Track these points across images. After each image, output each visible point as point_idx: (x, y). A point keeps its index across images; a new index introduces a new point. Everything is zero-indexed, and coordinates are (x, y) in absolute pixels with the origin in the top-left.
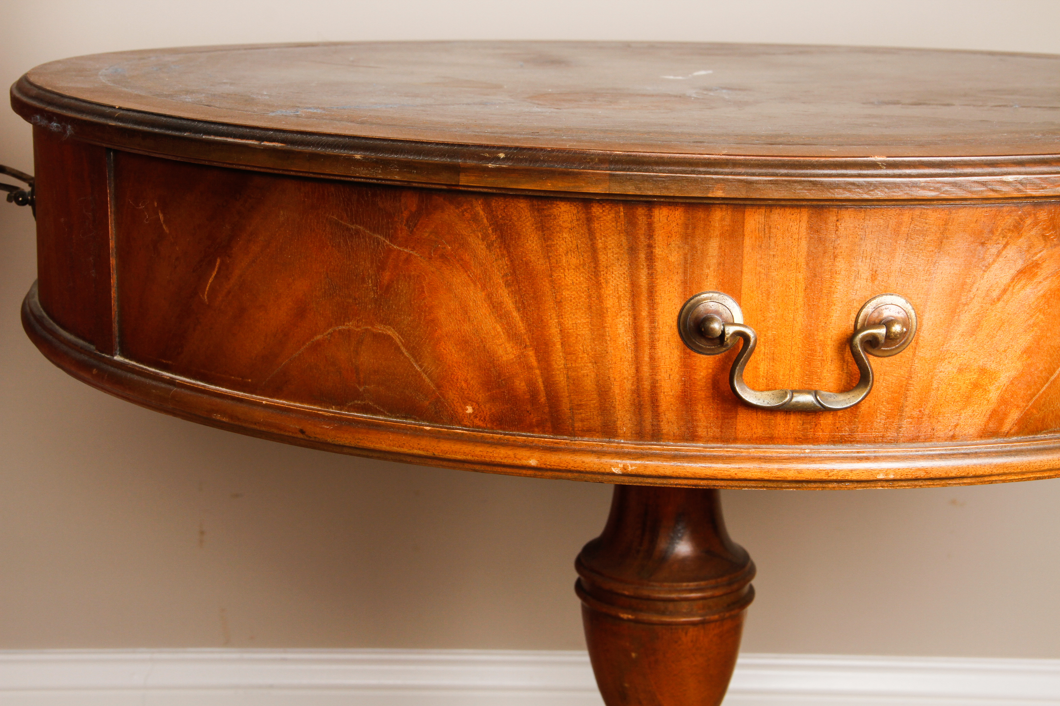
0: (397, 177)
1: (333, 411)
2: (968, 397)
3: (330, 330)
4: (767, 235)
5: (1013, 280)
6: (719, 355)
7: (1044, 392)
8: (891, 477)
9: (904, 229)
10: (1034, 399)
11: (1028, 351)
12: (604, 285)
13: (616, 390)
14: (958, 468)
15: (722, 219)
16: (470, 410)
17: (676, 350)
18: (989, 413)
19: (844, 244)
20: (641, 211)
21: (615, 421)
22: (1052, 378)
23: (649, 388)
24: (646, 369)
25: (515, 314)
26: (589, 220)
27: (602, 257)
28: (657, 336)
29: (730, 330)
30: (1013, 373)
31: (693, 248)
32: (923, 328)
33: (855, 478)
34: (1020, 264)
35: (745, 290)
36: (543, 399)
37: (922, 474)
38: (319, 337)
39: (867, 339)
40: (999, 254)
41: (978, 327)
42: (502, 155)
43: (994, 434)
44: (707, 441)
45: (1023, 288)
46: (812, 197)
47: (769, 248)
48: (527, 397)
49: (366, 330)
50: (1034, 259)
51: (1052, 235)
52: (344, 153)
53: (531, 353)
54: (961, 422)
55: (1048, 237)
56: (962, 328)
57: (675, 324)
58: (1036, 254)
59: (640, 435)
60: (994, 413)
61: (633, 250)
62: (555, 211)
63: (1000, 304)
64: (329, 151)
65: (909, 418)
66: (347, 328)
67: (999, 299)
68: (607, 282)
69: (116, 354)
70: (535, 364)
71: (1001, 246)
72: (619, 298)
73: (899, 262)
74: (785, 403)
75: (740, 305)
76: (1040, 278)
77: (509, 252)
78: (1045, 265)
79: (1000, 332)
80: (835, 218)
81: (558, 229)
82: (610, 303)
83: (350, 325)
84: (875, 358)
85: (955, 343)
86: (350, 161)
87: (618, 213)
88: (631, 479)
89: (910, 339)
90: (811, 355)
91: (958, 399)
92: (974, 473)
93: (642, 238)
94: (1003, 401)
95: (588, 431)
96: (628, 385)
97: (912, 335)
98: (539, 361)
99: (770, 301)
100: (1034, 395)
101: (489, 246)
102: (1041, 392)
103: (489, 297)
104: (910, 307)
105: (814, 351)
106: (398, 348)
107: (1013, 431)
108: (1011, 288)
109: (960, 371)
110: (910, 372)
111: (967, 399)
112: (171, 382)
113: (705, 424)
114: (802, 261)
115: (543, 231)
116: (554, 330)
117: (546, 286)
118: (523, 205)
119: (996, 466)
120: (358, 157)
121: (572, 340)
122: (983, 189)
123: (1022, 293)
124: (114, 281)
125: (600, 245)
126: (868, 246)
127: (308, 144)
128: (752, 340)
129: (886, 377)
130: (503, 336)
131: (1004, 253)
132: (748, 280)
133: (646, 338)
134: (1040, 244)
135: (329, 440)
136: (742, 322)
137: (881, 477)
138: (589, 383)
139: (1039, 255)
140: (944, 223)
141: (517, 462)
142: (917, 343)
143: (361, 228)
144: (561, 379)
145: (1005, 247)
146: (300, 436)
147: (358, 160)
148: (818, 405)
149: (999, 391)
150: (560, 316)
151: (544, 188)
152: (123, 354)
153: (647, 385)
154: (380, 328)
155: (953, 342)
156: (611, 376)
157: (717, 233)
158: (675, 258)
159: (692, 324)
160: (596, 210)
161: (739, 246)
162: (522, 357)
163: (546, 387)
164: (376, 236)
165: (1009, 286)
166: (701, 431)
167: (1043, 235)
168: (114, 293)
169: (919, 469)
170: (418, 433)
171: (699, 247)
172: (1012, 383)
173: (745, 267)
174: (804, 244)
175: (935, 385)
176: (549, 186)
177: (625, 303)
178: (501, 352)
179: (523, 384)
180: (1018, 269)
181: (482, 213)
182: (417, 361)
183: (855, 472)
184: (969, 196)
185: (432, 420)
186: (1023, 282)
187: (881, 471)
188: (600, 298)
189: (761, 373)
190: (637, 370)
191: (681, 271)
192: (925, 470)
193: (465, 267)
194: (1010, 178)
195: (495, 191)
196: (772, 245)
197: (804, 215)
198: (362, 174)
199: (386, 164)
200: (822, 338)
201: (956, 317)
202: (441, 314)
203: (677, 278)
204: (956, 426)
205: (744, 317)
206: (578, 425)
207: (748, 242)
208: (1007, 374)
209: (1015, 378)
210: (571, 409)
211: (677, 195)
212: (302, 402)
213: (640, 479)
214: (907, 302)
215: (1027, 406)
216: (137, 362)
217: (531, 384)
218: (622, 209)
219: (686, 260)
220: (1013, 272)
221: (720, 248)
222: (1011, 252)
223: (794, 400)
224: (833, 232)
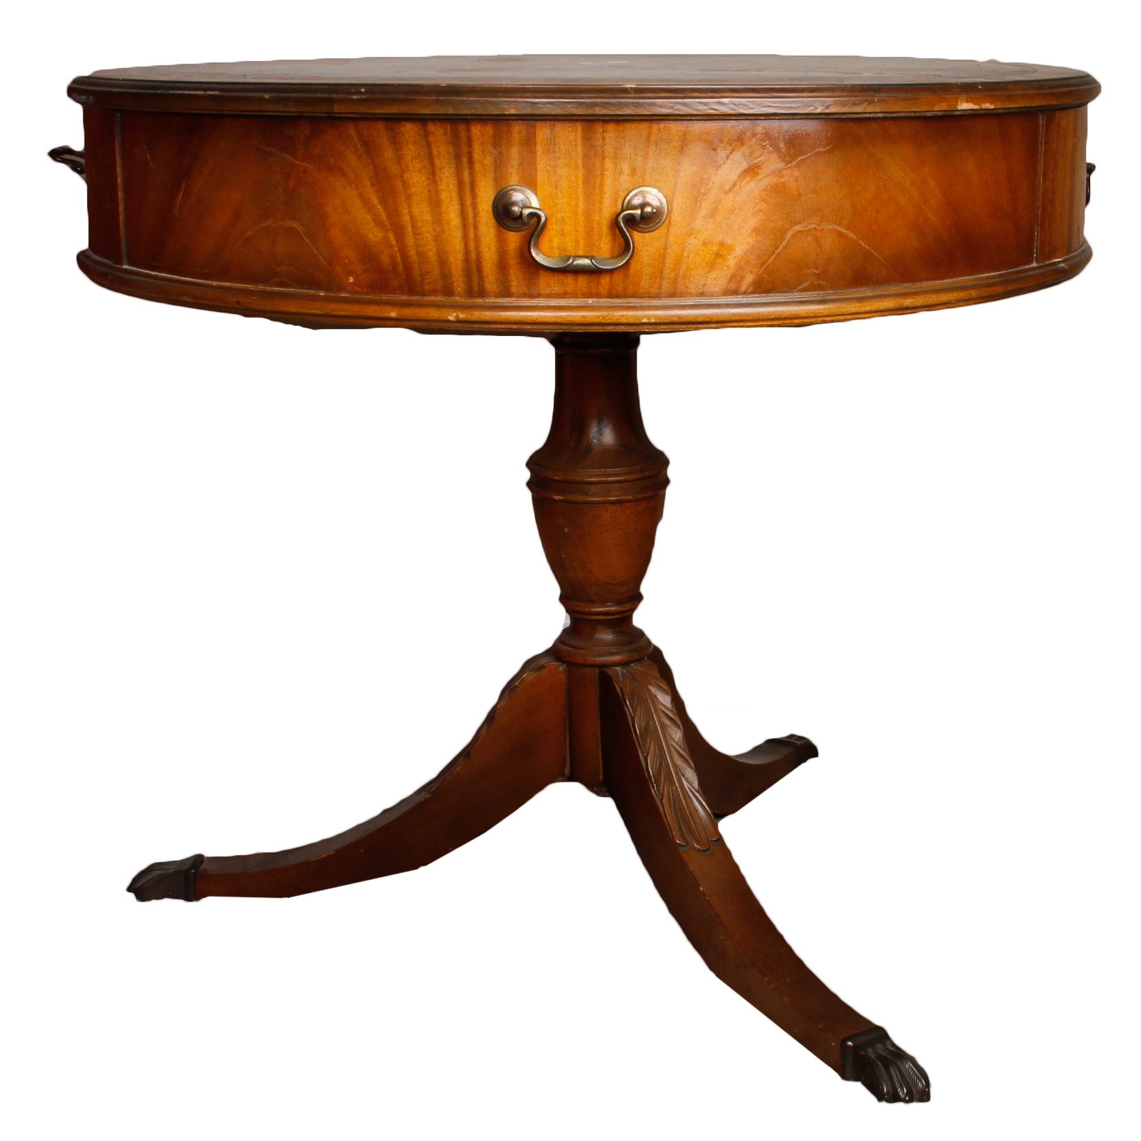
0: (293, 110)
1: (261, 287)
2: (712, 264)
3: (256, 228)
4: (553, 143)
5: (740, 177)
6: (523, 232)
7: (772, 262)
8: (653, 321)
9: (653, 138)
10: (764, 267)
11: (756, 231)
12: (439, 183)
13: (452, 259)
14: (704, 315)
15: (520, 132)
16: (351, 280)
17: (492, 229)
18: (729, 276)
19: (609, 149)
20: (462, 127)
21: (452, 284)
22: (777, 252)
23: (475, 257)
24: (472, 245)
25: (379, 206)
26: (427, 134)
27: (437, 162)
28: (478, 219)
29: (526, 212)
30: (746, 247)
31: (501, 153)
32: (674, 211)
33: (625, 321)
34: (744, 165)
35: (539, 183)
36: (401, 268)
37: (676, 320)
38: (250, 233)
39: (628, 217)
40: (728, 157)
41: (716, 211)
42: (363, 90)
43: (735, 292)
44: (518, 297)
45: (748, 183)
46: (579, 113)
47: (554, 152)
48: (390, 268)
49: (280, 225)
50: (755, 162)
51: (768, 144)
52: (258, 95)
53: (391, 235)
54: (708, 283)
55: (765, 146)
56: (703, 212)
57: (491, 209)
58: (756, 158)
59: (470, 293)
60: (733, 277)
61: (458, 157)
62: (403, 129)
63: (731, 195)
64: (249, 94)
65: (667, 278)
66: (267, 224)
67: (730, 191)
68: (441, 180)
69: (124, 264)
70: (394, 242)
71: (729, 152)
72: (450, 191)
73: (651, 163)
74: (569, 265)
75: (536, 195)
76: (761, 176)
77: (373, 161)
78: (764, 166)
79: (733, 216)
80: (601, 130)
81: (405, 142)
82: (444, 195)
83: (269, 222)
84: (639, 234)
85: (698, 223)
86: (262, 100)
87: (447, 128)
88: (463, 325)
89: (664, 219)
90: (590, 231)
91: (705, 265)
92: (716, 319)
93: (464, 146)
94: (739, 267)
95: (434, 292)
96: (460, 256)
97: (665, 217)
98: (397, 241)
99: (558, 192)
100: (764, 264)
101: (359, 157)
102: (769, 262)
103: (361, 195)
104: (662, 196)
105: (592, 228)
106: (301, 237)
107: (749, 290)
108: (739, 184)
109: (704, 244)
110: (666, 244)
111: (712, 265)
112: (156, 277)
113: (516, 284)
114: (580, 162)
115: (395, 145)
116: (406, 218)
117: (399, 185)
118: (380, 126)
119: (734, 314)
120: (267, 96)
121: (419, 224)
122: (706, 108)
123: (748, 187)
124: (121, 208)
125: (435, 153)
126: (627, 150)
127: (236, 90)
128: (543, 219)
129: (648, 248)
130: (371, 224)
131: (731, 156)
132: (541, 177)
133: (471, 221)
134: (758, 152)
135: (256, 308)
136: (538, 207)
137: (645, 320)
138: (432, 256)
139: (758, 159)
140: (683, 134)
141: (383, 315)
142: (670, 223)
143: (274, 150)
144: (413, 253)
145: (731, 153)
146: (238, 306)
147: (267, 100)
148: (593, 266)
149: (736, 260)
150: (410, 207)
151: (391, 112)
152: (130, 264)
153: (473, 255)
154: (289, 223)
155: (697, 222)
156: (448, 249)
157: (517, 141)
158: (488, 161)
159: (502, 209)
160: (431, 127)
161: (533, 152)
162: (386, 238)
163: (403, 260)
164: (283, 155)
165: (738, 181)
166: (514, 289)
167: (760, 145)
168: (122, 218)
169: (673, 316)
170: (315, 298)
171: (505, 152)
172: (745, 254)
173: (539, 167)
174: (580, 149)
175: (685, 254)
176: (394, 110)
177: (454, 195)
178: (371, 236)
179: (387, 258)
180: (744, 169)
181: (353, 133)
182: (314, 246)
183: (625, 317)
184: (696, 113)
185: (326, 289)
186: (748, 179)
187: (645, 316)
188: (437, 192)
189: (555, 245)
190: (466, 245)
191: (492, 170)
192: (679, 316)
193: (344, 174)
194: (726, 100)
195: (359, 116)
196: (557, 150)
197: (579, 127)
198: (270, 109)
199: (284, 101)
200: (597, 218)
201: (698, 204)
202: (329, 209)
203: (491, 176)
204: (704, 285)
205: (539, 203)
206: (427, 287)
207: (539, 148)
208: (742, 247)
209: (748, 250)
210: (421, 275)
211: (483, 113)
212: (240, 283)
213: (470, 325)
214: (659, 191)
215: (759, 271)
216: (137, 268)
217: (392, 258)
218: (449, 126)
219: (496, 162)
220: (739, 171)
221: (519, 153)
222: (737, 156)
223: (575, 263)
224: (601, 140)
